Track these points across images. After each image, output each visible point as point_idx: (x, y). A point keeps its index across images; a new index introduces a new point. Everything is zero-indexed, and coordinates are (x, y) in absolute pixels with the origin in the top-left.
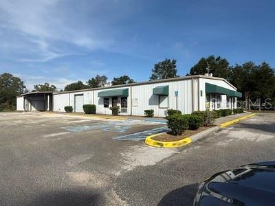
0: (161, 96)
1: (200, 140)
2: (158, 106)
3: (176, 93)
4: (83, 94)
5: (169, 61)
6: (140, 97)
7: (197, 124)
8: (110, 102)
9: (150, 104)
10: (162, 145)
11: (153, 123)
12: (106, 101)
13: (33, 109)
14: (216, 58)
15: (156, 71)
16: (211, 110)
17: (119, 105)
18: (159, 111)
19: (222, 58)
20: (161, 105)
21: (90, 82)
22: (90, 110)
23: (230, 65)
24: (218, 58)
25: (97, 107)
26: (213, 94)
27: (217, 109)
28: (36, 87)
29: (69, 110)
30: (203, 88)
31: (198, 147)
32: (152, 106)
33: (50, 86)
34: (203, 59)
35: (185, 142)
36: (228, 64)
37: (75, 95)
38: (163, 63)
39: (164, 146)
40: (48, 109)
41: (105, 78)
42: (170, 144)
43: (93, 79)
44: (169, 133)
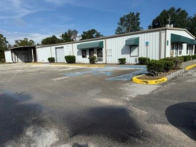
0: (132, 46)
1: (173, 79)
2: (129, 55)
3: (147, 44)
4: (63, 47)
5: (134, 13)
6: (114, 48)
7: (169, 67)
8: (88, 52)
9: (122, 54)
10: (147, 83)
11: (128, 69)
12: (83, 52)
13: (20, 61)
14: (176, 9)
15: (121, 24)
16: (174, 57)
17: (95, 55)
18: (131, 59)
19: (182, 9)
20: (132, 54)
21: (63, 36)
22: (71, 60)
23: (189, 16)
24: (179, 10)
25: (76, 58)
26: (177, 43)
27: (178, 56)
28: (17, 42)
29: (51, 60)
30: (169, 38)
31: (174, 83)
32: (124, 55)
33: (29, 41)
34: (164, 11)
35: (163, 80)
36: (187, 14)
37: (56, 48)
38: (127, 16)
39: (149, 83)
40: (33, 61)
41: (76, 32)
42: (153, 82)
43: (65, 33)
44: (147, 75)
